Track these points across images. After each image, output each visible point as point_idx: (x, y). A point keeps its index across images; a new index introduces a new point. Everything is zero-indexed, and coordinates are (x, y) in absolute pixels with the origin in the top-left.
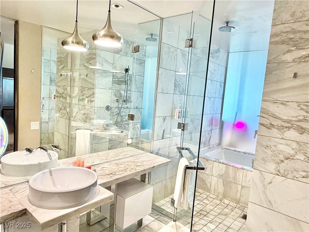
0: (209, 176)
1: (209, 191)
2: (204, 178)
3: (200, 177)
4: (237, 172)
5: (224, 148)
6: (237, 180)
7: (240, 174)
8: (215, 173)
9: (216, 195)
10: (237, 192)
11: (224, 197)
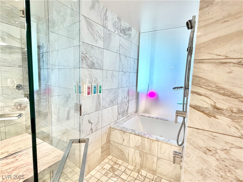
0: (127, 148)
1: (127, 161)
2: (122, 150)
3: (119, 148)
4: (152, 144)
5: (140, 115)
6: (153, 152)
7: (155, 146)
8: (132, 144)
9: (134, 166)
10: (153, 163)
11: (142, 167)
